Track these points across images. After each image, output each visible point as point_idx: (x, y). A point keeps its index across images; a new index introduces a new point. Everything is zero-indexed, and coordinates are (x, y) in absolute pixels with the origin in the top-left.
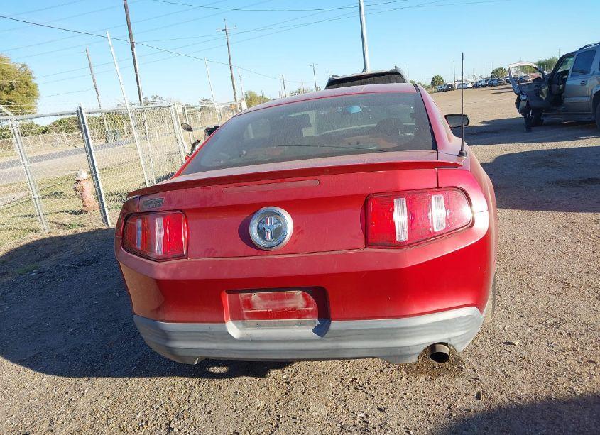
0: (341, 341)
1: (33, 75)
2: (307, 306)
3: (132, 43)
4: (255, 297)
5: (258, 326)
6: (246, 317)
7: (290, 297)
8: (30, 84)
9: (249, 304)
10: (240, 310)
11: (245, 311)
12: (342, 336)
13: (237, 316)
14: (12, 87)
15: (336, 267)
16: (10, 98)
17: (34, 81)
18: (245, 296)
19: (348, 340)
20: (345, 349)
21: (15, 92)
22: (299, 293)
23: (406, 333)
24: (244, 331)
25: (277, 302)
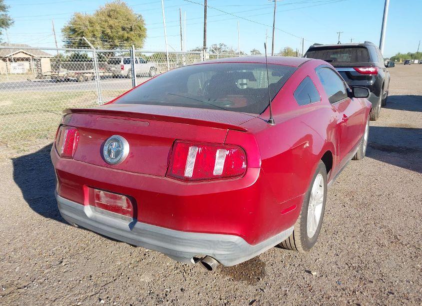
0: (141, 236)
1: (145, 22)
2: (128, 208)
3: (206, 6)
4: (102, 193)
5: (102, 213)
6: (96, 206)
7: (120, 199)
8: (142, 28)
9: (98, 197)
10: (94, 200)
11: (96, 201)
12: (141, 233)
13: (92, 203)
14: (131, 30)
15: (142, 186)
16: (129, 36)
17: (146, 27)
18: (97, 192)
19: (146, 237)
20: (143, 242)
21: (132, 33)
22: (124, 197)
23: (180, 242)
24: (95, 214)
25: (112, 200)
